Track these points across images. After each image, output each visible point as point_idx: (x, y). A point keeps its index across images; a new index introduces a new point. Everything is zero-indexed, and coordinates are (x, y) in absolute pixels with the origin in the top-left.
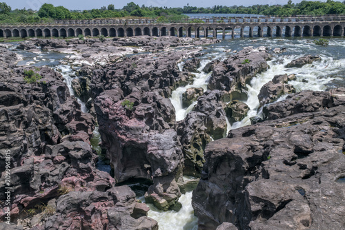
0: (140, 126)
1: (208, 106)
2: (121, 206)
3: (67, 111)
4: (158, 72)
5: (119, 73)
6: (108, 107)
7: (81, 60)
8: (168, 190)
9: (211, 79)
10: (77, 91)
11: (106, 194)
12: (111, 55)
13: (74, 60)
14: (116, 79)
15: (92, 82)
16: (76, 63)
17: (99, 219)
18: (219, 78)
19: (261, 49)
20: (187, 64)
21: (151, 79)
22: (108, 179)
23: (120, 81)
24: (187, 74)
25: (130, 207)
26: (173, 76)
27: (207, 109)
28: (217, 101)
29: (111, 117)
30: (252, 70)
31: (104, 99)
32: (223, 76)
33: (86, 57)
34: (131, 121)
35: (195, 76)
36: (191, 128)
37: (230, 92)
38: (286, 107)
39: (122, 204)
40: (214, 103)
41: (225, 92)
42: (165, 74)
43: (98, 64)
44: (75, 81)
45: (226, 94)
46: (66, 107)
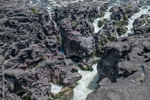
0: (78, 34)
1: (109, 27)
2: (67, 67)
3: (49, 26)
4: (88, 11)
5: (72, 10)
6: (65, 25)
7: (56, 4)
8: (88, 62)
9: (112, 15)
10: (54, 18)
11: (61, 62)
12: (69, 2)
13: (53, 4)
14: (70, 13)
15: (60, 14)
16: (54, 5)
17: (58, 72)
18: (115, 14)
19: (137, 2)
20: (102, 8)
21: (85, 14)
22: (63, 56)
23: (71, 14)
24: (101, 12)
25: (71, 68)
26: (95, 13)
27: (109, 29)
28: (113, 25)
29: (66, 30)
30: (131, 11)
31: (63, 22)
32: (117, 14)
33: (58, 3)
34: (75, 32)
35: (105, 13)
36: (100, 36)
37: (120, 21)
38: (144, 29)
39: (67, 66)
40: (112, 26)
41: (118, 21)
42: (91, 12)
43: (63, 6)
44: (53, 13)
45: (118, 22)
46: (48, 24)
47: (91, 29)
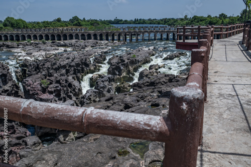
0: (50, 98)
1: (102, 85)
2: (29, 148)
3: (8, 90)
4: (73, 64)
5: (48, 65)
6: (30, 86)
7: (25, 56)
8: (67, 139)
9: (110, 68)
10: (19, 77)
11: (21, 141)
12: (48, 53)
13: (20, 56)
14: (45, 69)
15: (29, 71)
16: (21, 58)
17: (15, 158)
18: (114, 67)
19: (150, 48)
20: (96, 59)
21: (67, 68)
22: (26, 133)
23: (47, 70)
24: (95, 65)
25: (36, 149)
26: (84, 66)
27: (102, 88)
28: (109, 82)
29: (31, 93)
30: (138, 62)
31: (27, 81)
32: (117, 66)
33: (29, 54)
34: (45, 95)
35: (101, 66)
36: (87, 99)
37: (121, 76)
38: (144, 84)
39: (30, 147)
40: (106, 83)
41: (118, 76)
42: (78, 65)
43: (37, 59)
44: (18, 70)
45: (118, 78)
46: (6, 87)
47: (77, 91)
